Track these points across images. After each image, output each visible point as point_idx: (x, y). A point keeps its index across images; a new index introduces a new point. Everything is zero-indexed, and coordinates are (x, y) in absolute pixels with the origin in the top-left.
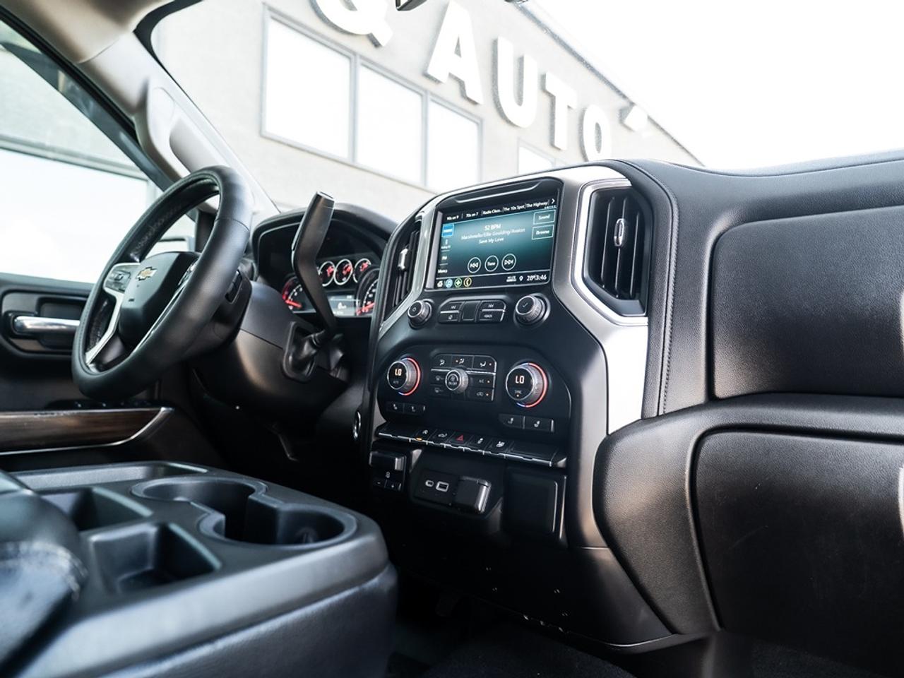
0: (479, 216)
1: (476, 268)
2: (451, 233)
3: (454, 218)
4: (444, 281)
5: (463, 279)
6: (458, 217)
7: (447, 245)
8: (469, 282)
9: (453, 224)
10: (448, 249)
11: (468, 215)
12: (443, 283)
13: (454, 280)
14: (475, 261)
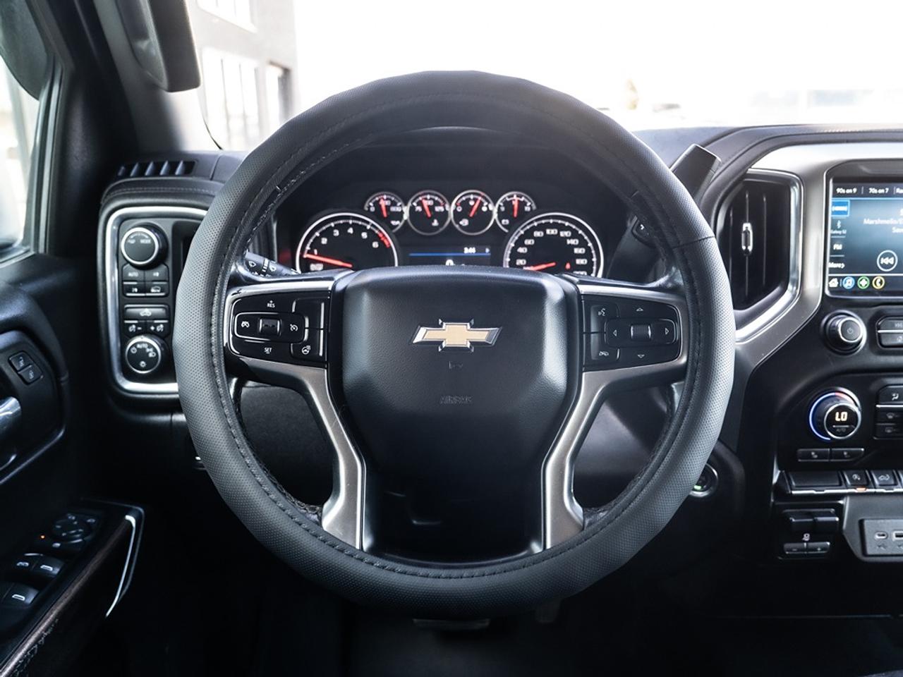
0: (890, 194)
1: (889, 266)
2: (845, 213)
3: (849, 191)
4: (839, 278)
5: (871, 279)
6: (855, 190)
7: (840, 229)
8: (881, 283)
9: (847, 200)
10: (842, 235)
11: (872, 190)
12: (839, 281)
13: (856, 279)
14: (890, 256)
